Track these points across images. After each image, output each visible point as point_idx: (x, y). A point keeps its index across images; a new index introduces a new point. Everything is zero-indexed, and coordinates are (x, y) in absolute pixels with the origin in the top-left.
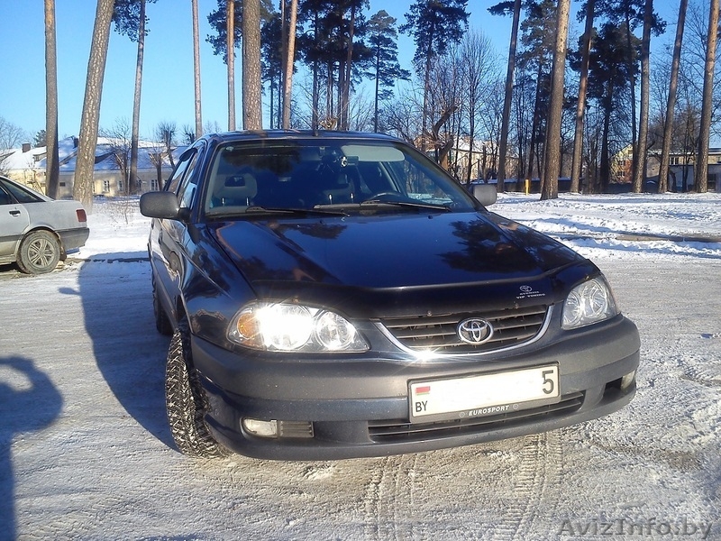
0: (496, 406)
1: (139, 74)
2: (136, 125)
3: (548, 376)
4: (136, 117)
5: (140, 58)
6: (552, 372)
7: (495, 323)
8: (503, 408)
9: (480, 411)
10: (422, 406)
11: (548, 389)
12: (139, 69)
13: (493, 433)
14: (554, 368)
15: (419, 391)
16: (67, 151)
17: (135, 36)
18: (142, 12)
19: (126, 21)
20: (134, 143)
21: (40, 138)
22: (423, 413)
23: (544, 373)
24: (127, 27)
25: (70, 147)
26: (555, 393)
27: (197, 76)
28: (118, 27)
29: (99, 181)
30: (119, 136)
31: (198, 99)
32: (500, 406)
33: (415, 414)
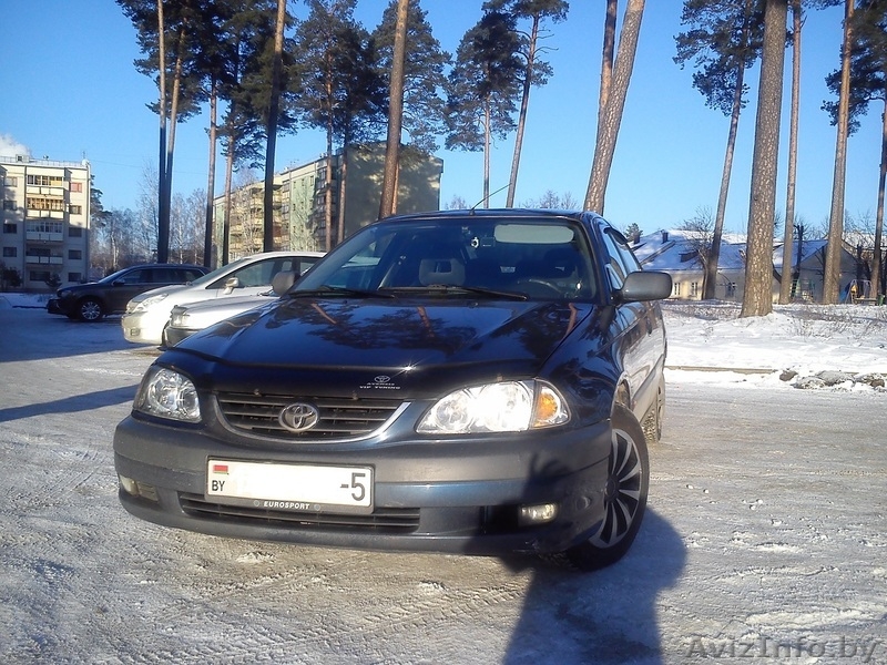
0: (295, 502)
1: (730, 154)
2: (721, 216)
3: (358, 480)
4: (722, 206)
5: (732, 136)
6: (364, 475)
7: (322, 412)
8: (302, 506)
9: (276, 504)
10: (219, 485)
11: (359, 495)
12: (730, 149)
13: (295, 532)
14: (367, 471)
15: (217, 468)
16: (654, 247)
17: (729, 109)
18: (740, 80)
19: (721, 92)
20: (717, 238)
21: (631, 232)
22: (218, 493)
23: (354, 475)
24: (721, 99)
25: (659, 242)
26: (366, 502)
27: (793, 154)
28: (709, 100)
29: (686, 283)
30: (698, 229)
31: (792, 182)
32: (300, 503)
33: (211, 492)
